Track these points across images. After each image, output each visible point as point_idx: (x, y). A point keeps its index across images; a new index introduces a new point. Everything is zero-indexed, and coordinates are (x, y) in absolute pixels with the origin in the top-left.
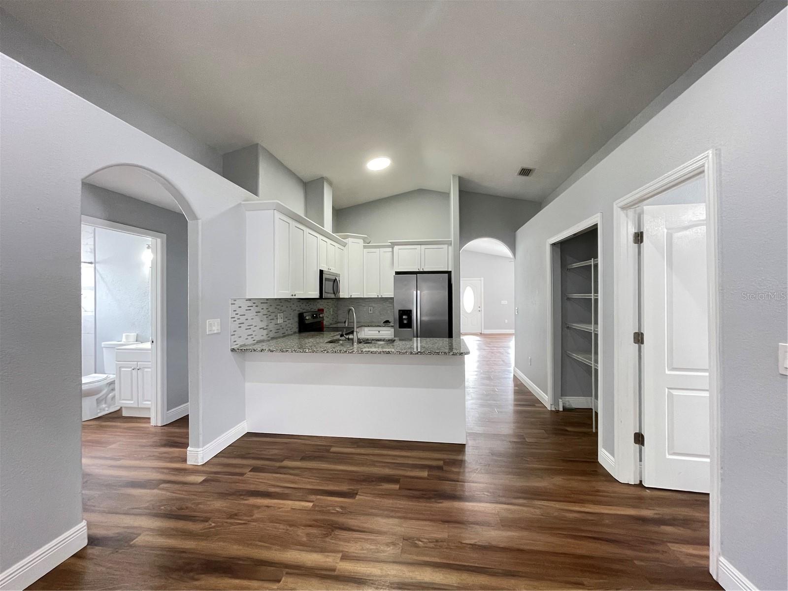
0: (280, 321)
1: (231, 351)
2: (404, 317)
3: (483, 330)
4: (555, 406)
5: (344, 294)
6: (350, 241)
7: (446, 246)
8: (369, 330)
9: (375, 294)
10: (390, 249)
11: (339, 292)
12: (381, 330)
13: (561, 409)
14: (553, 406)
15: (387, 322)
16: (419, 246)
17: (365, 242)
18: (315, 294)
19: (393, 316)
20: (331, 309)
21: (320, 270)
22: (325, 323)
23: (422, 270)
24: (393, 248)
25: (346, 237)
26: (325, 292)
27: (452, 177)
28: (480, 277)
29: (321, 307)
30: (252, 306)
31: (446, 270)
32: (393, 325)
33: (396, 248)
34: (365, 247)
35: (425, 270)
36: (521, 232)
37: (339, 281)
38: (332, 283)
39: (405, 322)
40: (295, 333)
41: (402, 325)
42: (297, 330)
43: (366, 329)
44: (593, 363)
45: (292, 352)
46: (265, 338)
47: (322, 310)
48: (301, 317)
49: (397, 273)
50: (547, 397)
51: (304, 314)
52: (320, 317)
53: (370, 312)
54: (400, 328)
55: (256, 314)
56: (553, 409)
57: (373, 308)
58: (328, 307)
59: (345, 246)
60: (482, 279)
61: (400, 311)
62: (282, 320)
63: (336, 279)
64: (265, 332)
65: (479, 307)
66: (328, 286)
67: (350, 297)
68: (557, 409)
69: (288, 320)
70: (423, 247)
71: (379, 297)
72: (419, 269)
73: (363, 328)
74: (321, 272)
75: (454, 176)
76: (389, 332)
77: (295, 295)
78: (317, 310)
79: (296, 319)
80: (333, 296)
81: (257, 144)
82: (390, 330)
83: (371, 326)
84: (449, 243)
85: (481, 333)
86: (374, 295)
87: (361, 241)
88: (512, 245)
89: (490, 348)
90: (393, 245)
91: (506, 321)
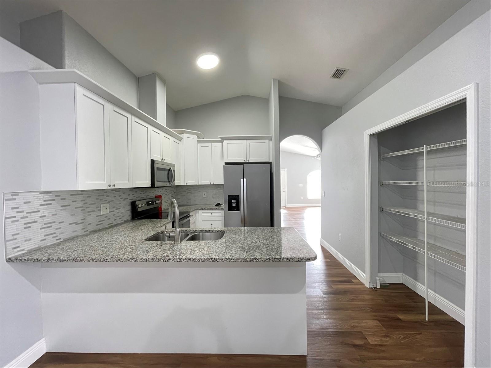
0: (104, 212)
1: (7, 261)
2: (233, 201)
3: (286, 205)
4: (372, 284)
5: (179, 181)
6: (185, 136)
7: (267, 141)
8: (203, 213)
9: (209, 181)
10: (220, 144)
11: (174, 180)
12: (213, 212)
13: (378, 287)
14: (371, 284)
15: (219, 204)
16: (245, 141)
17: (198, 137)
18: (147, 183)
19: (223, 200)
20: (170, 195)
21: (151, 159)
22: (163, 207)
23: (247, 161)
24: (222, 143)
25: (182, 133)
26: (157, 181)
27: (272, 80)
28: (285, 168)
29: (159, 194)
30: (54, 200)
31: (268, 161)
32: (223, 207)
33: (225, 142)
34: (199, 142)
35: (250, 161)
36: (327, 130)
37: (174, 170)
38: (167, 172)
39: (234, 205)
40: (126, 222)
41: (231, 209)
42: (129, 218)
43: (200, 212)
44: (425, 251)
45: (89, 261)
46: (79, 233)
47: (160, 197)
48: (133, 205)
49: (227, 164)
50: (365, 275)
51: (136, 202)
52: (156, 203)
53: (204, 196)
54: (229, 210)
55: (62, 208)
56: (372, 287)
57: (207, 193)
58: (166, 193)
59: (180, 141)
60: (286, 169)
61: (229, 196)
62: (108, 210)
63: (170, 169)
64: (80, 227)
65: (284, 189)
66: (161, 176)
67: (186, 184)
68: (375, 286)
69: (116, 209)
70: (248, 141)
71: (211, 184)
72: (245, 160)
73: (198, 211)
74: (153, 162)
75: (274, 79)
76: (220, 214)
77: (114, 186)
78: (154, 197)
79: (129, 208)
80: (168, 184)
81: (62, 11)
82: (221, 212)
83: (205, 209)
84: (270, 139)
85: (285, 207)
86: (207, 183)
87: (195, 137)
88: (319, 141)
89: (295, 219)
90: (223, 139)
91: (302, 198)
